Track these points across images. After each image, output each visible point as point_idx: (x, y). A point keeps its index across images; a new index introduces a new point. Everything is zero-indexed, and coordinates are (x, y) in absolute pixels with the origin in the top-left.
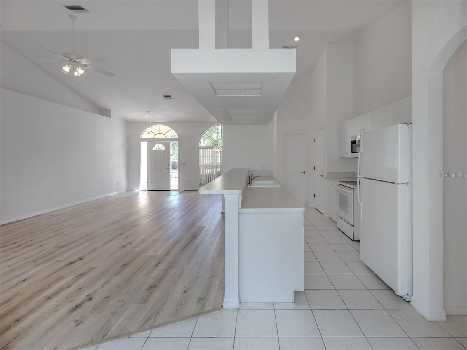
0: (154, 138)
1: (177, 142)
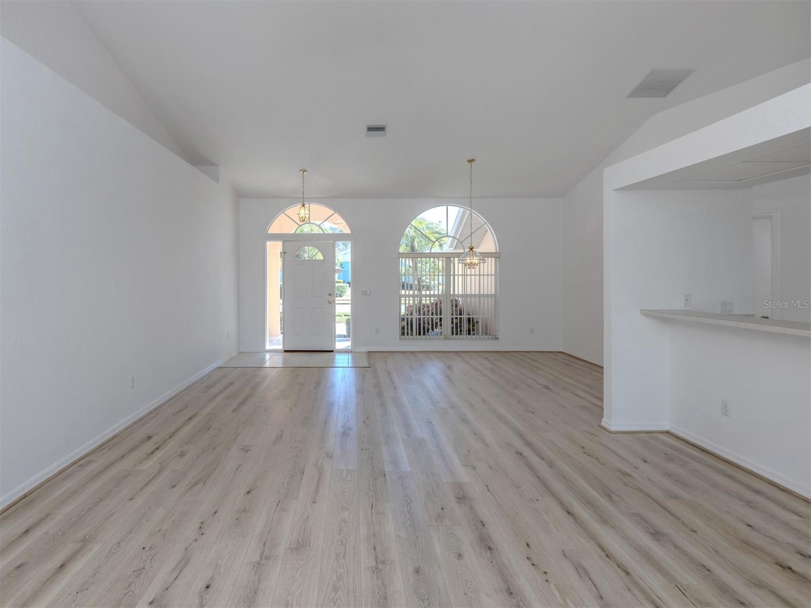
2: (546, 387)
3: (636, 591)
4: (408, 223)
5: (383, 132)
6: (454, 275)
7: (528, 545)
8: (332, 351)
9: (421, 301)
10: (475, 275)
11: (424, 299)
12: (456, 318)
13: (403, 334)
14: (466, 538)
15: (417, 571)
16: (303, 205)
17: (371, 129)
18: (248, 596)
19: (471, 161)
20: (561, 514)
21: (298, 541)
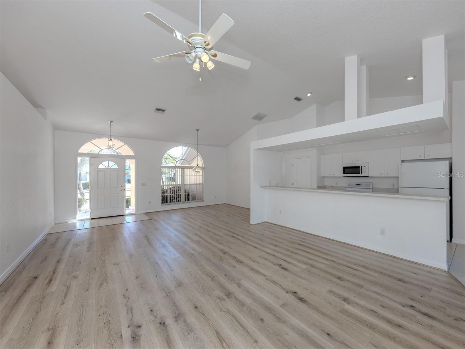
0: (99, 153)
1: (134, 161)
2: (228, 216)
3: (278, 259)
4: (165, 152)
5: (163, 112)
6: (186, 176)
7: (250, 258)
8: (124, 215)
9: (163, 187)
10: (188, 176)
11: (165, 187)
12: (176, 195)
13: (162, 203)
14: (234, 262)
15: (225, 275)
16: (111, 140)
17: (158, 109)
18: (172, 305)
19: (198, 130)
20: (253, 248)
21: (177, 284)
